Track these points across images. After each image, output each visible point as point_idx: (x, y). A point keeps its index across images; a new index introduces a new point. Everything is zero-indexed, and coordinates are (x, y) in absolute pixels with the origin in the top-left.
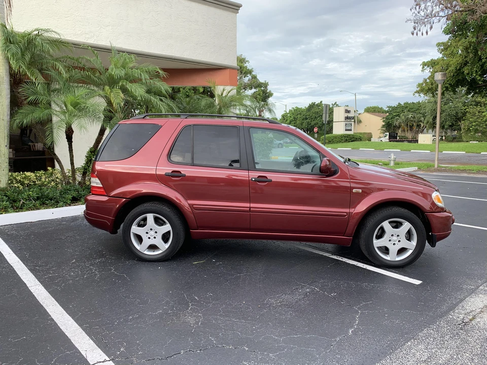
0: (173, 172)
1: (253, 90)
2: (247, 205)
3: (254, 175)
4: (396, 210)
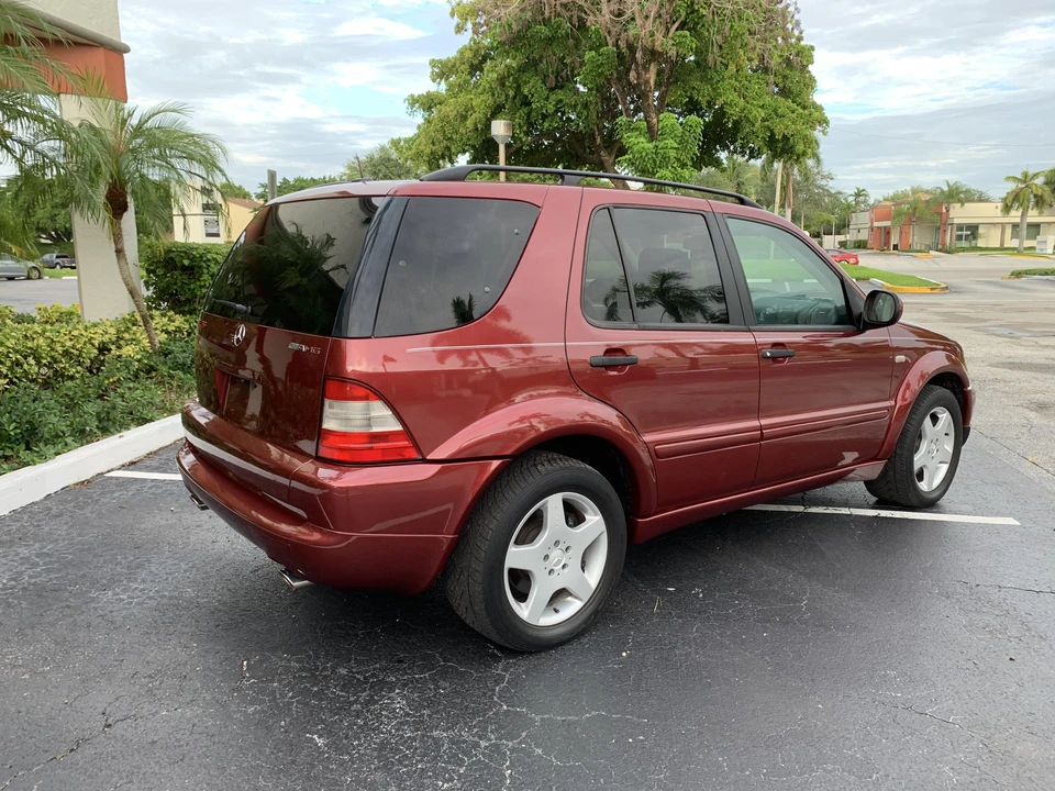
2: (755, 423)
4: (934, 393)
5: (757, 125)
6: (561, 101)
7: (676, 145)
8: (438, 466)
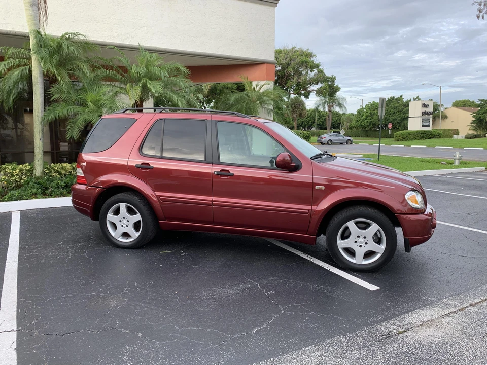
0: (143, 164)
1: (320, 85)
2: (210, 198)
3: (217, 169)
4: (362, 209)
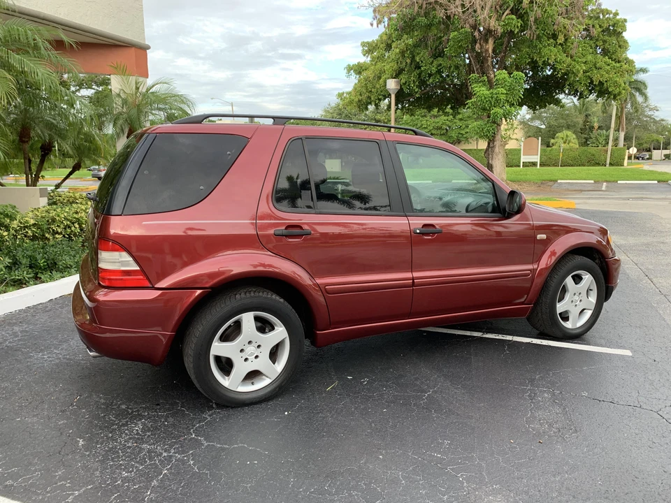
0: (289, 227)
2: (409, 275)
5: (580, 75)
6: (441, 65)
7: (505, 92)
8: (160, 292)
